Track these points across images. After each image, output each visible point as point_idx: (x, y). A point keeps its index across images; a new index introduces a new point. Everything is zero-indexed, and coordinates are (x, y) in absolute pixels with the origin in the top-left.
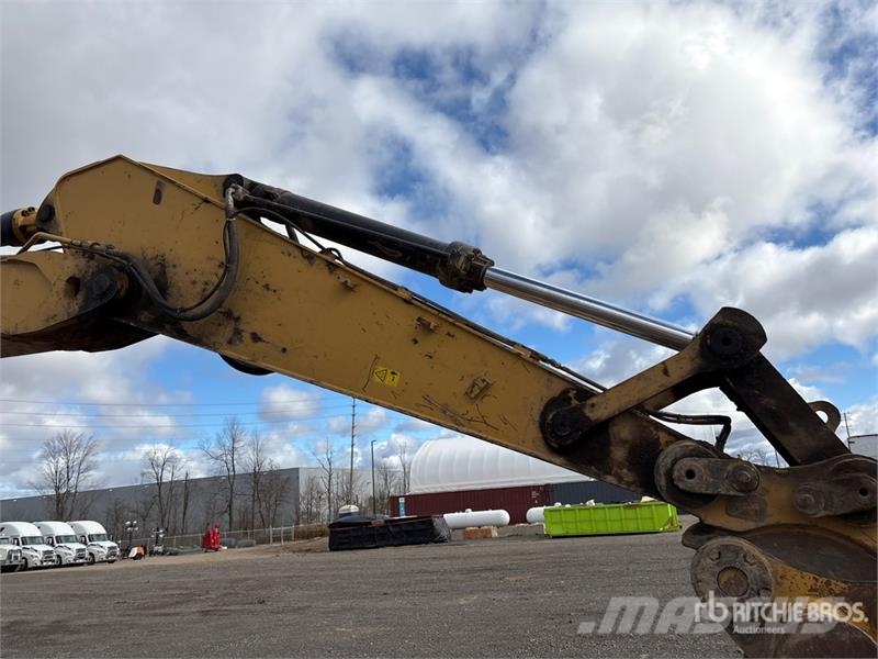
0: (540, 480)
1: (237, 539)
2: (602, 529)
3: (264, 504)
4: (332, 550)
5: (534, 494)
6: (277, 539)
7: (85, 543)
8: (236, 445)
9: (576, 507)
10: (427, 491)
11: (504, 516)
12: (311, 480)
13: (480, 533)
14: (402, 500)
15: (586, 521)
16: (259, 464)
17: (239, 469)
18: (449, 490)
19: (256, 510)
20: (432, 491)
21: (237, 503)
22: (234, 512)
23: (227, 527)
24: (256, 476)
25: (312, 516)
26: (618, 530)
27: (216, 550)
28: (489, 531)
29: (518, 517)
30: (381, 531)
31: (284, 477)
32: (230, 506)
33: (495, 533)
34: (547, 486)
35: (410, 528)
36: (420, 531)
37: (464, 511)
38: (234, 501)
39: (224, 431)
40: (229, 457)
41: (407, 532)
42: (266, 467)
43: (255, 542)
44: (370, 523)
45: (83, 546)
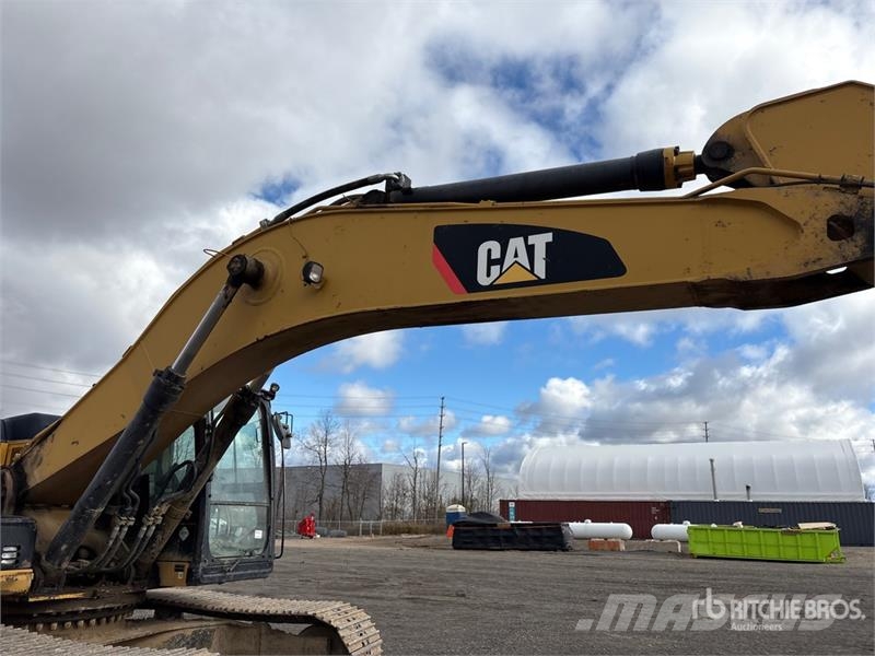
0: (658, 496)
1: (330, 529)
2: (755, 553)
3: (351, 497)
4: (456, 548)
5: (654, 510)
6: (366, 533)
8: (329, 437)
9: (722, 527)
10: (537, 498)
11: (627, 529)
12: (398, 477)
13: (608, 545)
14: (512, 505)
15: (736, 543)
16: (349, 457)
17: (331, 461)
18: (560, 498)
19: (345, 502)
20: (542, 498)
21: (327, 494)
22: (324, 502)
23: (317, 515)
24: (345, 469)
25: (396, 512)
26: (775, 557)
27: (311, 537)
28: (616, 544)
29: (642, 532)
30: (509, 534)
32: (320, 496)
33: (623, 547)
34: (668, 502)
35: (537, 534)
36: (548, 537)
37: (583, 521)
38: (325, 491)
39: (319, 423)
40: (322, 448)
41: (535, 538)
42: (355, 461)
43: (346, 533)
44: (495, 525)
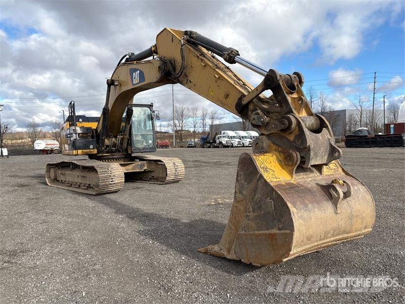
4: (347, 147)
7: (241, 139)
8: (312, 100)
12: (351, 115)
14: (392, 126)
16: (323, 108)
30: (373, 140)
31: (337, 114)
35: (389, 139)
36: (394, 141)
42: (327, 109)
44: (367, 136)
45: (240, 140)
